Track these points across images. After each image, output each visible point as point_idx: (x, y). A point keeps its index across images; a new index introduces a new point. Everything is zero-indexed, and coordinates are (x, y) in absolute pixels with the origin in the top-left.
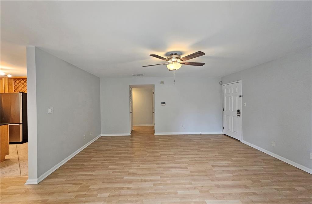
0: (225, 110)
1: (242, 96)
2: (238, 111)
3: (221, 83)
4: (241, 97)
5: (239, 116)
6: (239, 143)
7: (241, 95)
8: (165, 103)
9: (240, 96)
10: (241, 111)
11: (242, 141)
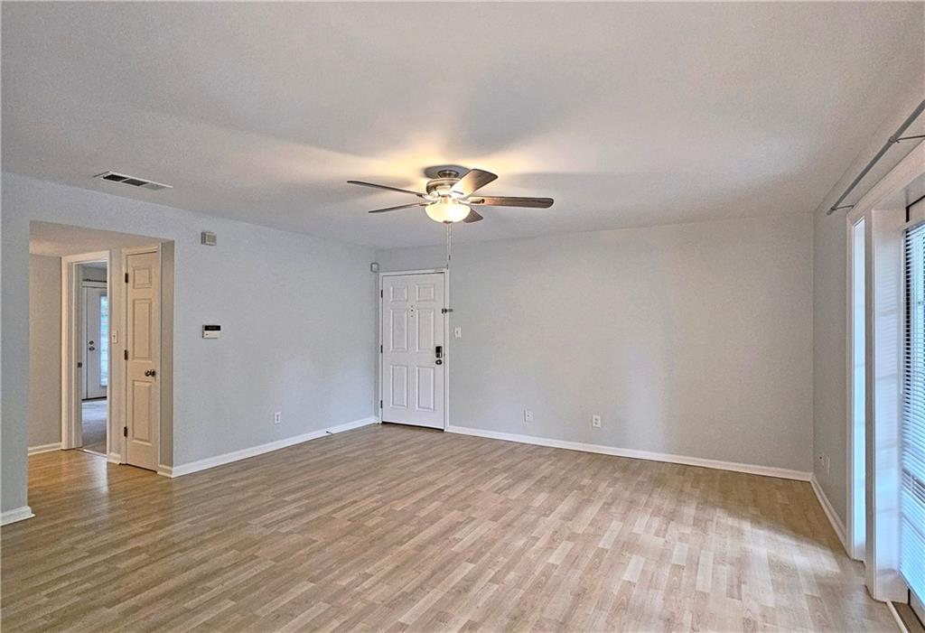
0: (388, 347)
1: (451, 310)
2: (438, 349)
3: (375, 268)
4: (448, 313)
5: (439, 362)
6: (440, 435)
7: (448, 308)
8: (218, 328)
9: (444, 311)
10: (446, 351)
11: (450, 429)
